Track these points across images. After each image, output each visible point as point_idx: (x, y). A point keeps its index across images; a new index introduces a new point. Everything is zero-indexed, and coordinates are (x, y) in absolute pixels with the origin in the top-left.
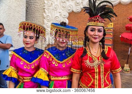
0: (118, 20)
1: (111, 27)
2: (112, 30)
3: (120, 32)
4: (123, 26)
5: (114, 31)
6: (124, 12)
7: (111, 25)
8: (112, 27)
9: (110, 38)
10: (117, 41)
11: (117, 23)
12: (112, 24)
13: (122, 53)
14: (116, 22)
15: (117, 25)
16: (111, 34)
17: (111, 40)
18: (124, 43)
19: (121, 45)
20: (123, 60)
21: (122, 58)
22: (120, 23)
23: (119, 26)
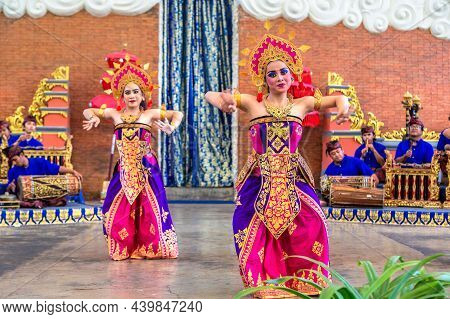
1: (62, 79)
2: (66, 87)
3: (88, 95)
4: (95, 78)
5: (70, 89)
6: (94, 37)
7: (64, 72)
8: (67, 79)
9: (63, 110)
11: (79, 67)
12: (67, 69)
13: (94, 156)
14: (76, 65)
15: (77, 74)
16: (66, 99)
17: (66, 114)
20: (99, 175)
21: (96, 170)
22: (88, 69)
23: (83, 76)
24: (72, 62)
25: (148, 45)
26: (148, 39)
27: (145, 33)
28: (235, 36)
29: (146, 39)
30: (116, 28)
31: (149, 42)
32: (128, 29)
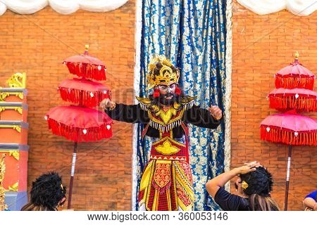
0: (43, 64)
1: (19, 88)
2: (21, 96)
3: (50, 106)
5: (28, 99)
7: (20, 79)
8: (23, 86)
10: (42, 135)
11: (41, 73)
14: (37, 71)
15: (39, 82)
16: (20, 110)
17: (19, 129)
18: (62, 142)
19: (53, 149)
22: (51, 75)
23: (46, 83)
24: (33, 68)
25: (120, 46)
26: (123, 39)
27: (119, 32)
28: (229, 34)
29: (119, 39)
30: (85, 27)
31: (122, 42)
32: (98, 28)
